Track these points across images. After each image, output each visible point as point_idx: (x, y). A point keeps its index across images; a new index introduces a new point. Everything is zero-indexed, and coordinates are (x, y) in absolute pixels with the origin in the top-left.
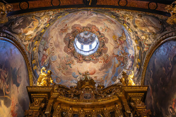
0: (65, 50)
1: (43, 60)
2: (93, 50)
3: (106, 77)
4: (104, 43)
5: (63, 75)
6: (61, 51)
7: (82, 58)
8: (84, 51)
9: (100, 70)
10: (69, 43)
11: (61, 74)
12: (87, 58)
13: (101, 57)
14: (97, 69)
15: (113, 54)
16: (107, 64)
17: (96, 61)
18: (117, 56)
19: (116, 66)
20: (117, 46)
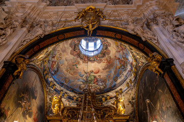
0: (71, 54)
1: (52, 66)
2: (97, 50)
3: (109, 76)
4: (107, 46)
5: (71, 75)
6: (67, 54)
7: (88, 59)
8: (89, 51)
9: (103, 69)
10: (75, 47)
11: (69, 75)
12: (92, 59)
13: (105, 58)
14: (101, 69)
15: (115, 57)
16: (110, 64)
17: (100, 61)
18: (119, 59)
19: (118, 68)
20: (119, 50)
